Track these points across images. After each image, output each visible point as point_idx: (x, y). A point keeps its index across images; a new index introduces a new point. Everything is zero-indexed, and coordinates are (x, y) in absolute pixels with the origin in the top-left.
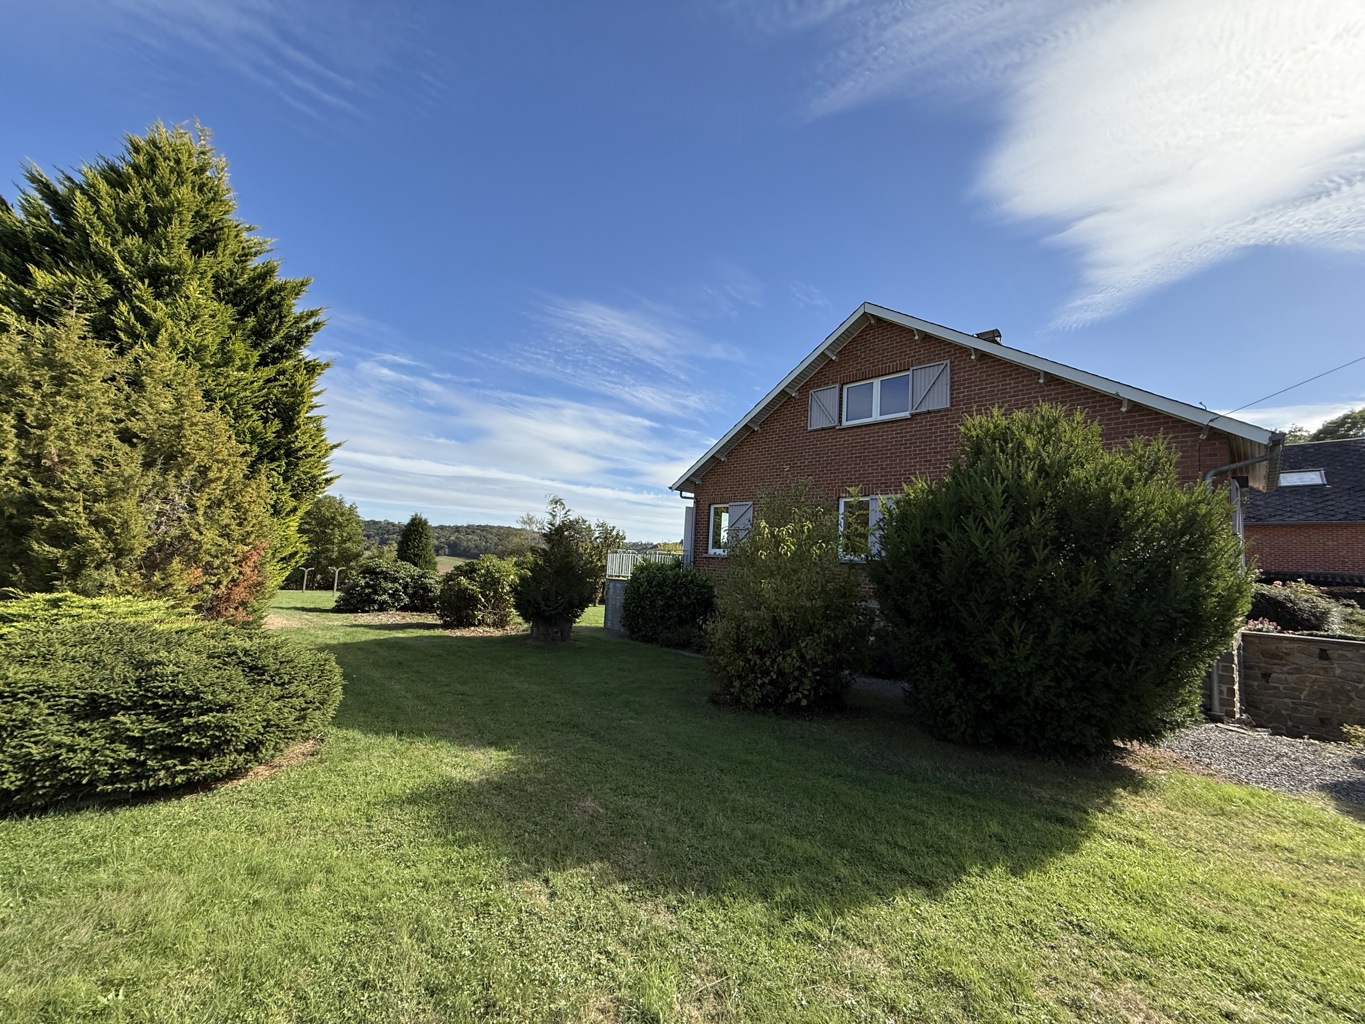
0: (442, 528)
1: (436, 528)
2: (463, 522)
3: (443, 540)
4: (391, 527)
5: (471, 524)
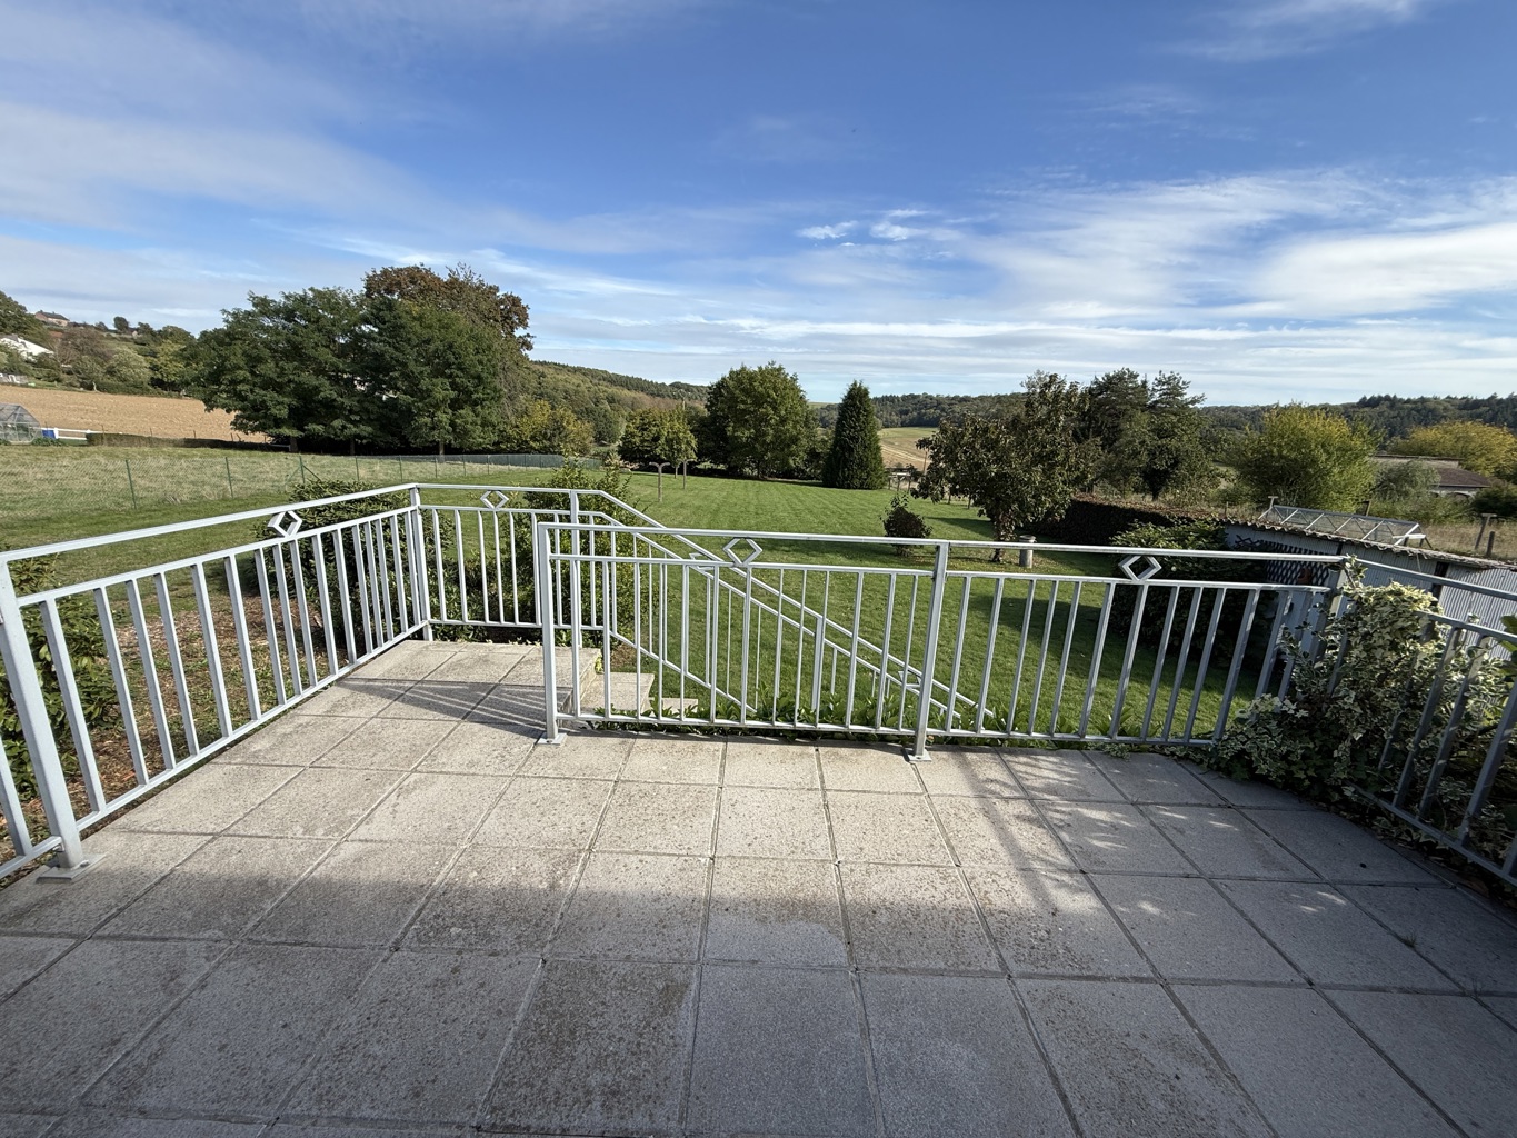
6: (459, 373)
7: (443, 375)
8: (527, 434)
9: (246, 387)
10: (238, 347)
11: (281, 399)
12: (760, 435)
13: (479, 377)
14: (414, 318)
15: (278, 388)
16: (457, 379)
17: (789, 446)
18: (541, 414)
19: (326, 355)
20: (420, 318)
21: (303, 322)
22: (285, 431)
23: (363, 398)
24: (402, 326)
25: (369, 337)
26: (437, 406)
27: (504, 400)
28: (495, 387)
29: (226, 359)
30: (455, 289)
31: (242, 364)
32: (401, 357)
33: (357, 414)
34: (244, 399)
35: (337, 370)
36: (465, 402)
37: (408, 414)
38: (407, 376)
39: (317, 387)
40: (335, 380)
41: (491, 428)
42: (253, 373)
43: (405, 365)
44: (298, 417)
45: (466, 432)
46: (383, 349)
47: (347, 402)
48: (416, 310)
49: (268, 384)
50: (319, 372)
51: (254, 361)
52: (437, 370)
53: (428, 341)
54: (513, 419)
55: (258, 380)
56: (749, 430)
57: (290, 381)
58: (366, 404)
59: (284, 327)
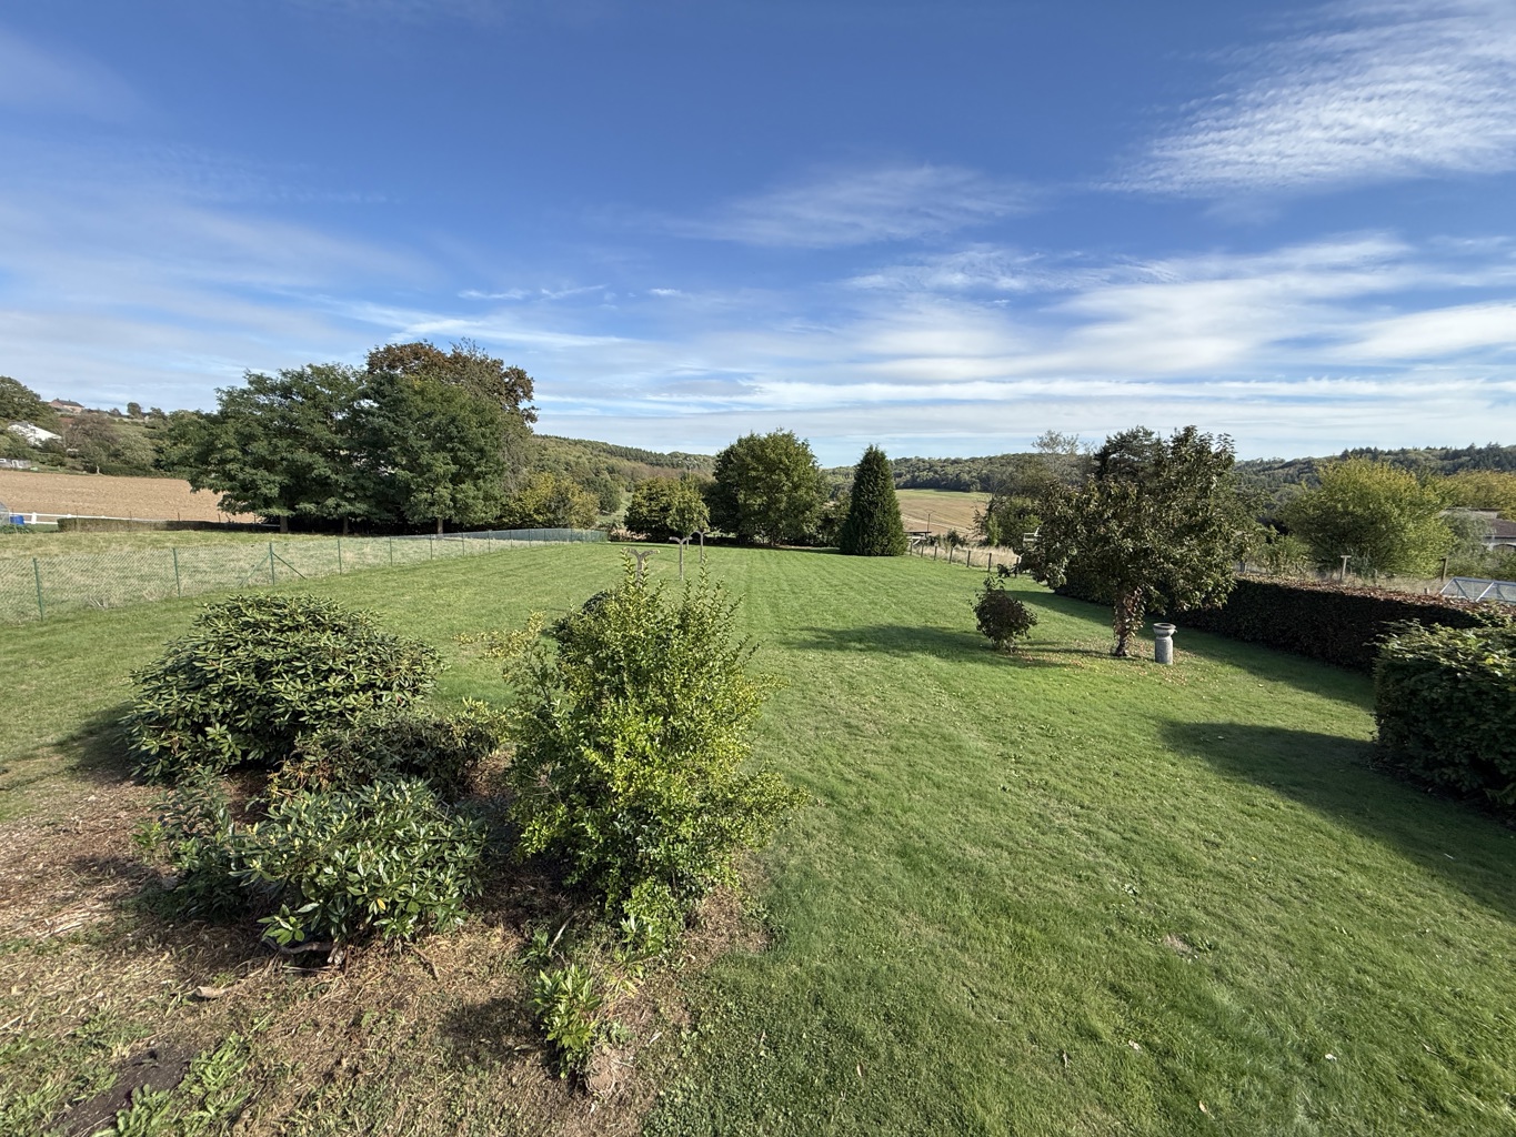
0: (973, 460)
1: (966, 461)
2: (997, 452)
3: (975, 474)
4: (921, 464)
5: (1006, 453)
6: (462, 448)
7: (444, 448)
8: (531, 506)
9: (236, 466)
10: (231, 425)
11: (272, 478)
12: (773, 502)
13: (481, 450)
14: (416, 393)
15: (270, 466)
16: (459, 453)
17: (803, 512)
18: (545, 488)
19: (321, 432)
20: (422, 392)
21: (300, 399)
22: (275, 511)
23: (359, 475)
24: (404, 400)
25: (368, 413)
26: (437, 482)
27: (507, 473)
28: (498, 460)
29: (218, 437)
30: (459, 364)
31: (233, 442)
32: (400, 431)
33: (352, 491)
34: (232, 478)
35: (334, 446)
36: (467, 476)
37: (407, 490)
38: (405, 451)
39: (311, 465)
40: (331, 456)
41: (493, 502)
42: (245, 452)
43: (404, 439)
44: (289, 496)
45: (467, 507)
46: (382, 423)
47: (341, 479)
48: (418, 384)
49: (260, 463)
50: (315, 448)
51: (246, 439)
52: (439, 444)
53: (430, 415)
54: (516, 493)
55: (249, 458)
56: (760, 497)
57: (282, 459)
58: (361, 481)
59: (281, 405)
